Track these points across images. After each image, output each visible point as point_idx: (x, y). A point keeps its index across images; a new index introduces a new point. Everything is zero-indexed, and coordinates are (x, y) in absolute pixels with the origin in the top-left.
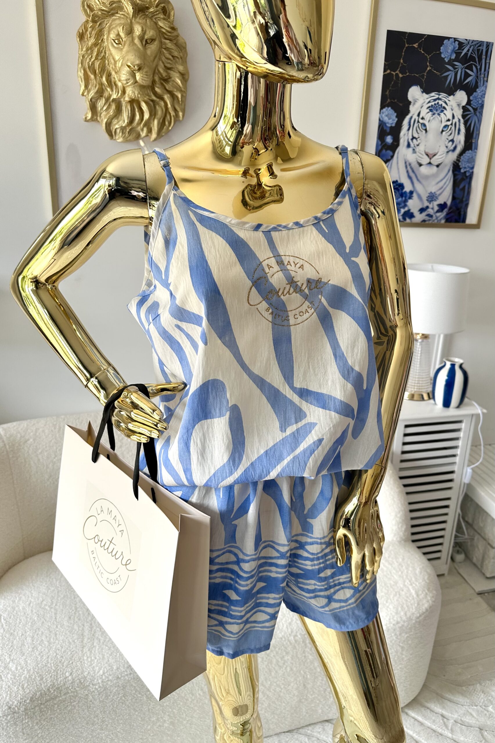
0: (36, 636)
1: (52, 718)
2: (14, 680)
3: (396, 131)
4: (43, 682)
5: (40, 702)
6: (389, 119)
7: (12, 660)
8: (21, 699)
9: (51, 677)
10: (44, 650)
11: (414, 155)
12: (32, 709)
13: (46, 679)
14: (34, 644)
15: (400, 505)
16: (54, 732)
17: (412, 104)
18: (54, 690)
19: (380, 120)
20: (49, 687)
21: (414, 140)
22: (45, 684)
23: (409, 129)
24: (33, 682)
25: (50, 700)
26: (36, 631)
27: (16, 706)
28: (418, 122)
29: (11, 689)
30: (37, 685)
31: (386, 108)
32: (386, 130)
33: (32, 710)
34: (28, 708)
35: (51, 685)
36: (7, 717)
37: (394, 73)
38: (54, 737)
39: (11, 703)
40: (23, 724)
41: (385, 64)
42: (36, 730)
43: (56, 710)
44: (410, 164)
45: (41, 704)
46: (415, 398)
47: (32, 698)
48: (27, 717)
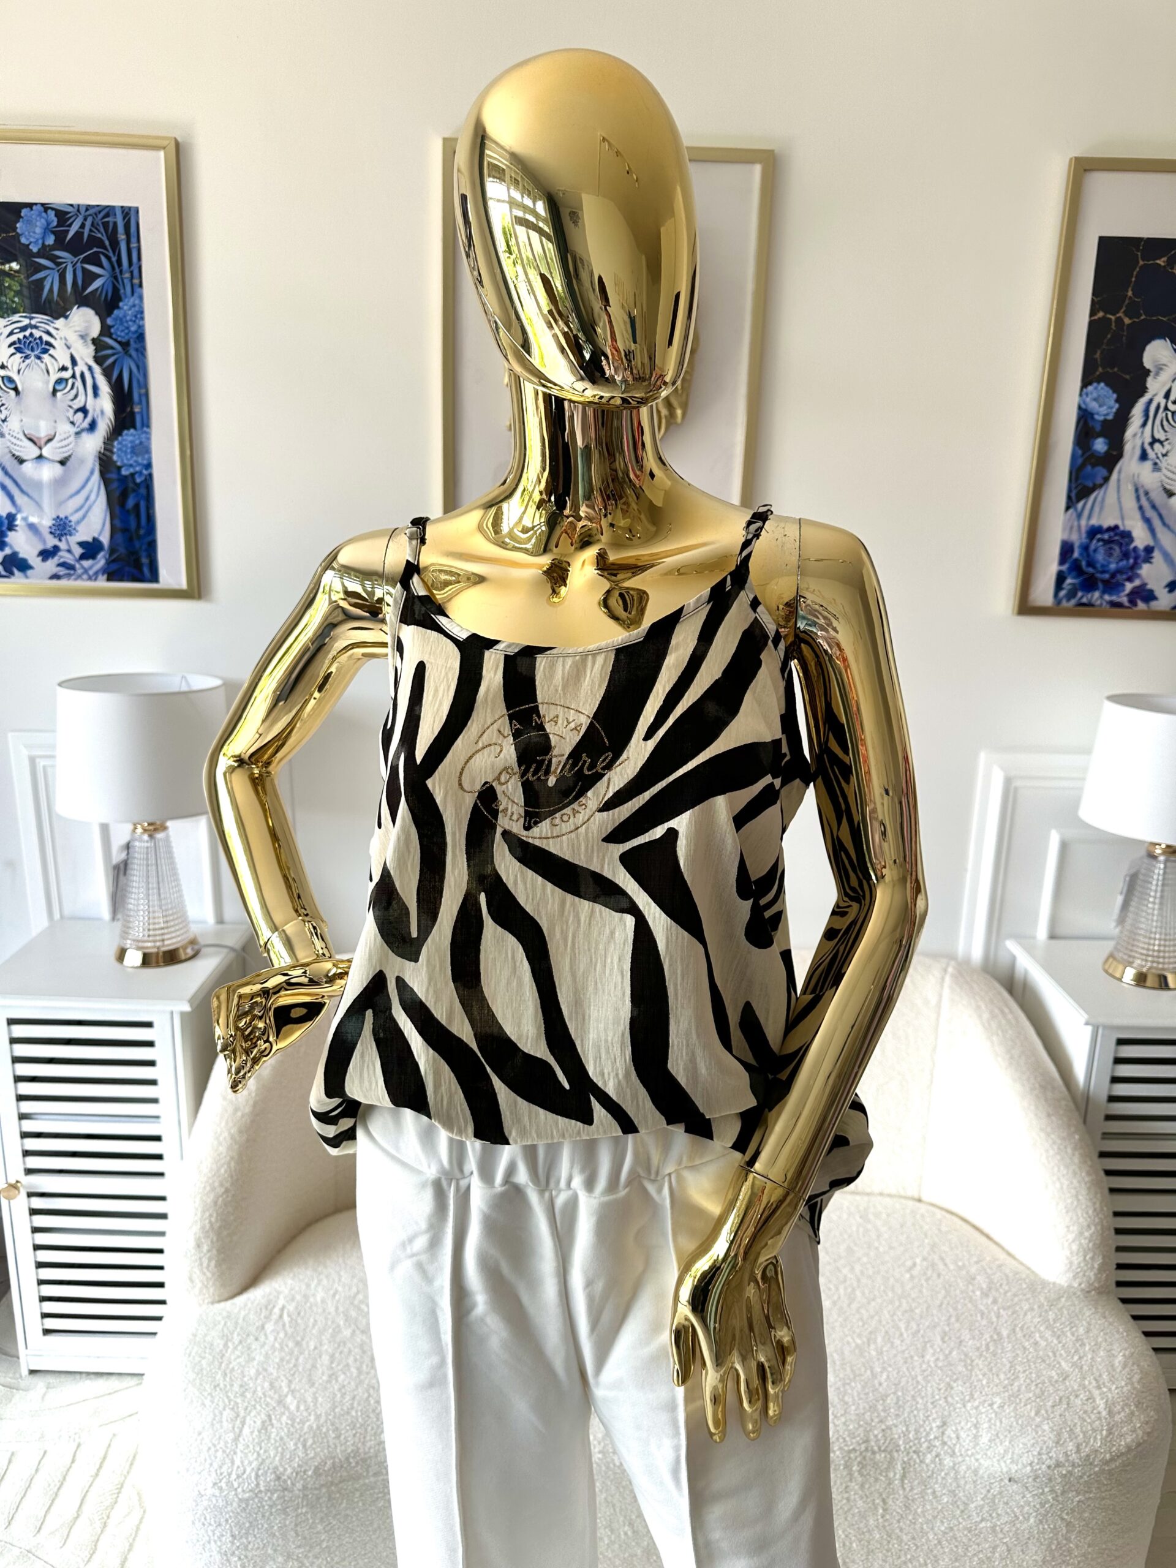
0: (337, 1355)
1: (347, 1516)
2: (292, 1429)
3: (1116, 429)
4: (340, 1442)
5: (330, 1478)
6: (1101, 406)
7: (293, 1392)
8: (299, 1466)
9: (354, 1435)
10: (349, 1383)
11: (1157, 474)
12: (316, 1489)
13: (345, 1438)
14: (332, 1368)
15: (1090, 1212)
16: (349, 1546)
17: (1152, 374)
18: (357, 1463)
19: (1080, 408)
20: (349, 1454)
21: (1157, 446)
22: (343, 1448)
23: (1144, 425)
24: (323, 1438)
25: (348, 1481)
26: (339, 1346)
27: (289, 1478)
28: (1166, 408)
29: (284, 1444)
30: (329, 1446)
31: (1095, 384)
32: (1093, 427)
33: (316, 1492)
34: (309, 1486)
35: (352, 1451)
36: (272, 1494)
37: (1113, 318)
38: (349, 1556)
39: (281, 1469)
40: (297, 1516)
41: (1093, 301)
42: (318, 1533)
43: (358, 1502)
44: (1147, 493)
45: (332, 1483)
46: (1149, 983)
47: (317, 1469)
48: (305, 1503)
